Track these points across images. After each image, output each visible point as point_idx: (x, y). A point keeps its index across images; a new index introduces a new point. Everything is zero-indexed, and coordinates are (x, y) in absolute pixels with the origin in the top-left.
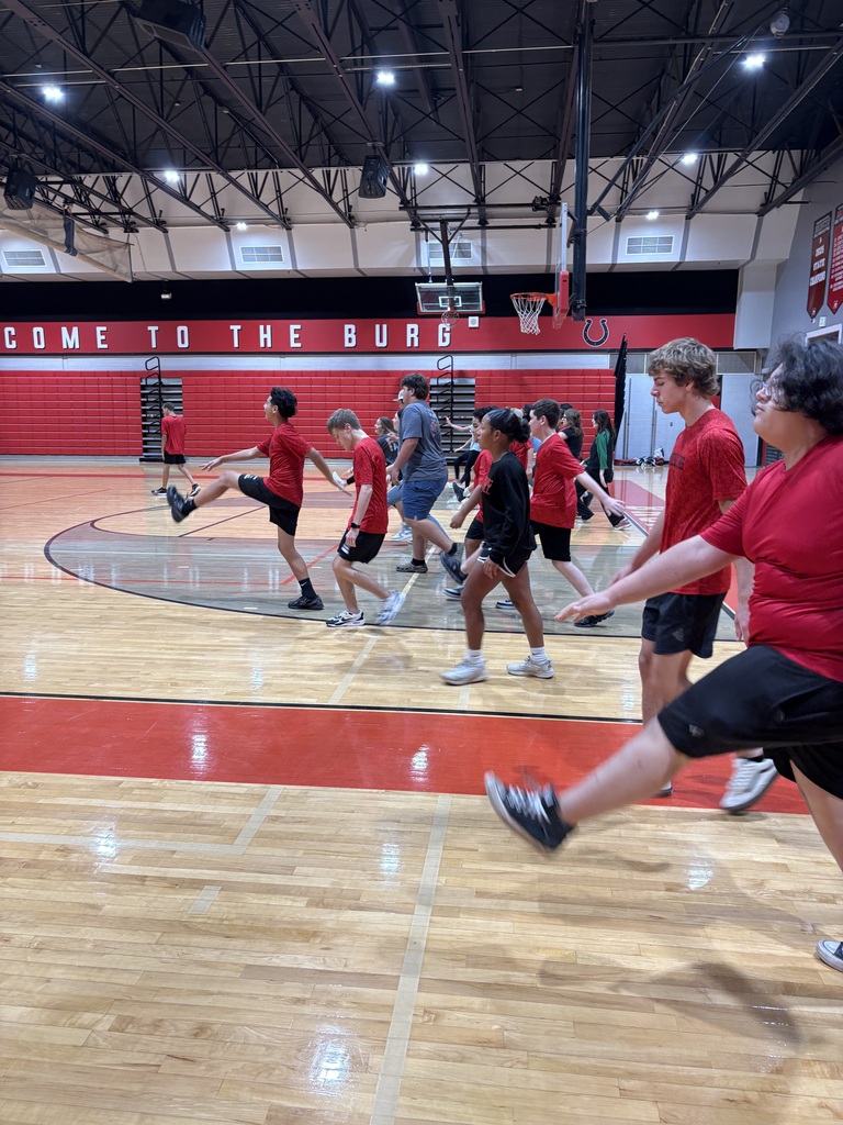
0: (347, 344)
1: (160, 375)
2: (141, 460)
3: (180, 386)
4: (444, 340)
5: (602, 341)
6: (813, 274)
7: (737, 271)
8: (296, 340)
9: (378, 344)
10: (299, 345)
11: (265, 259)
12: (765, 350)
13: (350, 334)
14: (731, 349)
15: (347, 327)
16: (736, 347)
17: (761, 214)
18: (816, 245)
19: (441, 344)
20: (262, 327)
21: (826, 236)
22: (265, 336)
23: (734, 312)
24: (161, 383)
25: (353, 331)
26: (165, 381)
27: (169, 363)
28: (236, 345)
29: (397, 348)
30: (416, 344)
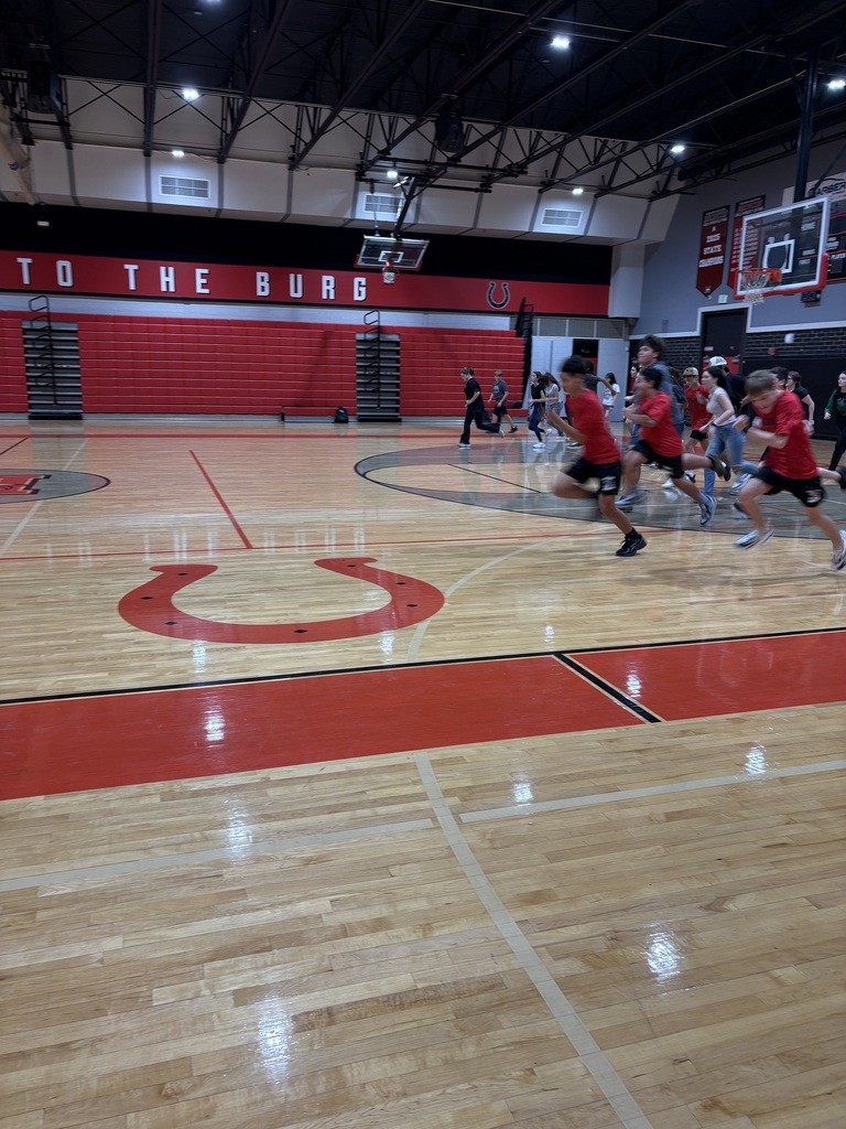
0: (260, 293)
1: (49, 317)
2: (31, 418)
3: (75, 332)
4: (359, 294)
5: (503, 304)
6: (703, 257)
7: (612, 247)
8: (203, 286)
9: (293, 294)
10: (207, 291)
11: (188, 193)
12: (636, 319)
13: (262, 283)
14: (606, 317)
15: (259, 275)
16: (610, 315)
17: (651, 199)
18: (707, 231)
19: (356, 298)
20: (163, 269)
21: (722, 228)
22: (167, 279)
23: (609, 284)
24: (50, 326)
25: (266, 279)
26: (55, 326)
27: (59, 304)
28: (132, 287)
29: (312, 300)
30: (332, 297)
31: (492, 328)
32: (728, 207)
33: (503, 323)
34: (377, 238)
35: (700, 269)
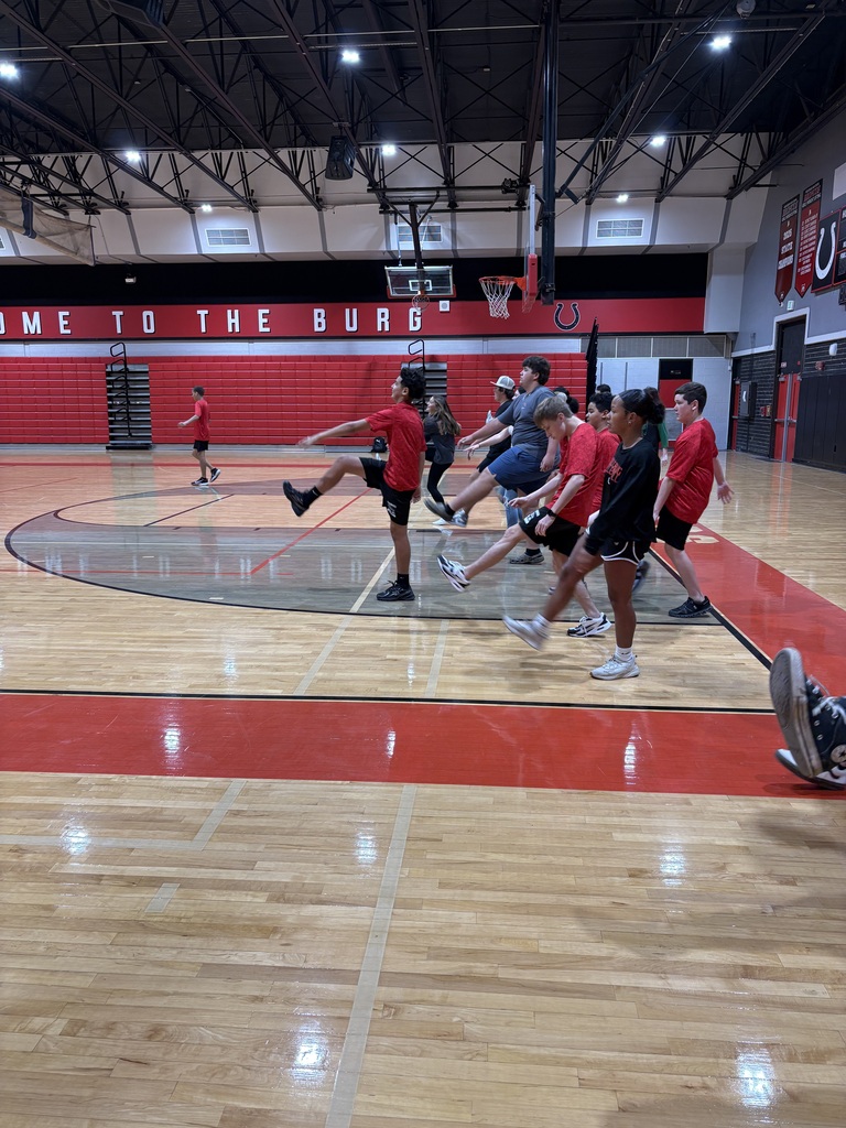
0: (317, 329)
1: (125, 361)
2: (108, 448)
3: (147, 372)
4: (414, 326)
5: (573, 325)
6: (781, 257)
7: (706, 255)
8: (265, 325)
9: (348, 328)
10: (268, 330)
11: (232, 242)
12: (736, 334)
13: (319, 318)
14: (702, 333)
15: (316, 311)
16: (707, 330)
17: (730, 196)
18: (784, 229)
19: (412, 328)
20: (229, 312)
21: (794, 219)
22: (233, 321)
23: (704, 296)
24: (126, 369)
25: (323, 315)
26: (131, 368)
27: (135, 349)
28: (203, 330)
29: (367, 332)
30: (387, 329)
31: (553, 352)
32: (798, 197)
33: (575, 346)
34: (401, 268)
35: (778, 271)
